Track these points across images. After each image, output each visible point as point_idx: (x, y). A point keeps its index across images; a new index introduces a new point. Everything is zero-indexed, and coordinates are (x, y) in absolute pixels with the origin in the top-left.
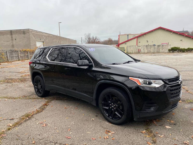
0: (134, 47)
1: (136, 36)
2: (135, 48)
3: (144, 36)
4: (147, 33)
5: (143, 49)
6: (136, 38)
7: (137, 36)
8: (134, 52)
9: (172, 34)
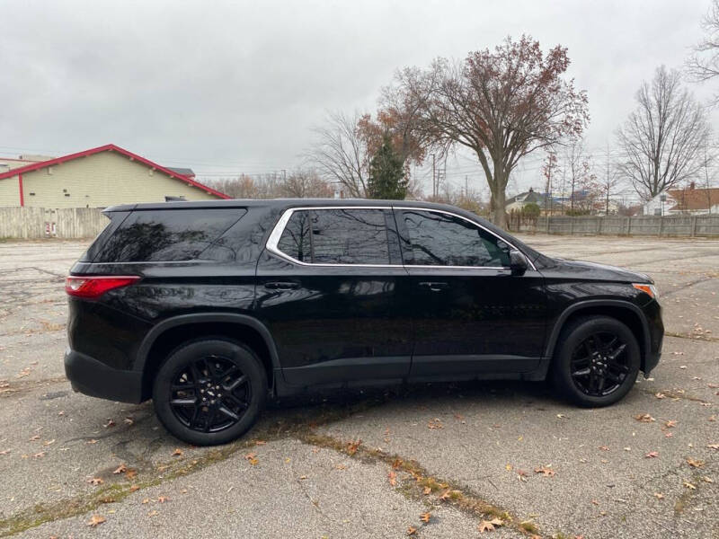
0: (25, 215)
1: (14, 166)
2: (28, 216)
3: (51, 170)
4: (64, 162)
5: (68, 224)
6: (14, 175)
7: (19, 167)
8: (26, 236)
9: (151, 174)
